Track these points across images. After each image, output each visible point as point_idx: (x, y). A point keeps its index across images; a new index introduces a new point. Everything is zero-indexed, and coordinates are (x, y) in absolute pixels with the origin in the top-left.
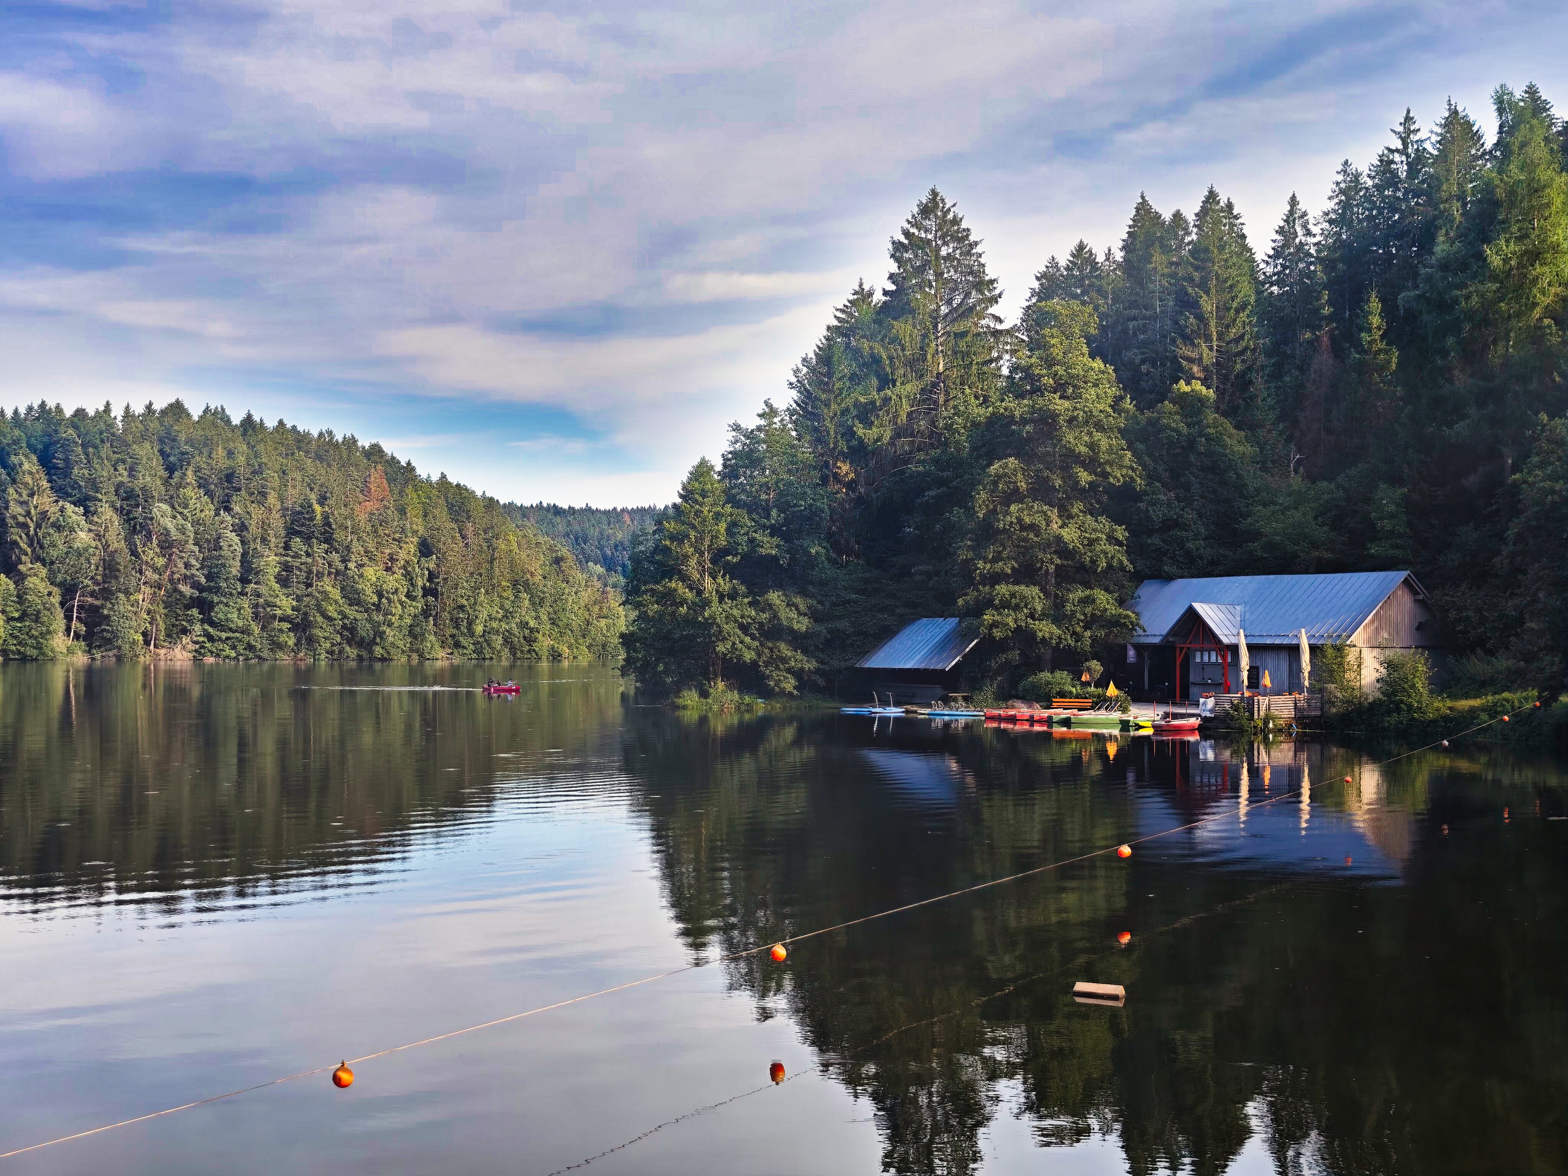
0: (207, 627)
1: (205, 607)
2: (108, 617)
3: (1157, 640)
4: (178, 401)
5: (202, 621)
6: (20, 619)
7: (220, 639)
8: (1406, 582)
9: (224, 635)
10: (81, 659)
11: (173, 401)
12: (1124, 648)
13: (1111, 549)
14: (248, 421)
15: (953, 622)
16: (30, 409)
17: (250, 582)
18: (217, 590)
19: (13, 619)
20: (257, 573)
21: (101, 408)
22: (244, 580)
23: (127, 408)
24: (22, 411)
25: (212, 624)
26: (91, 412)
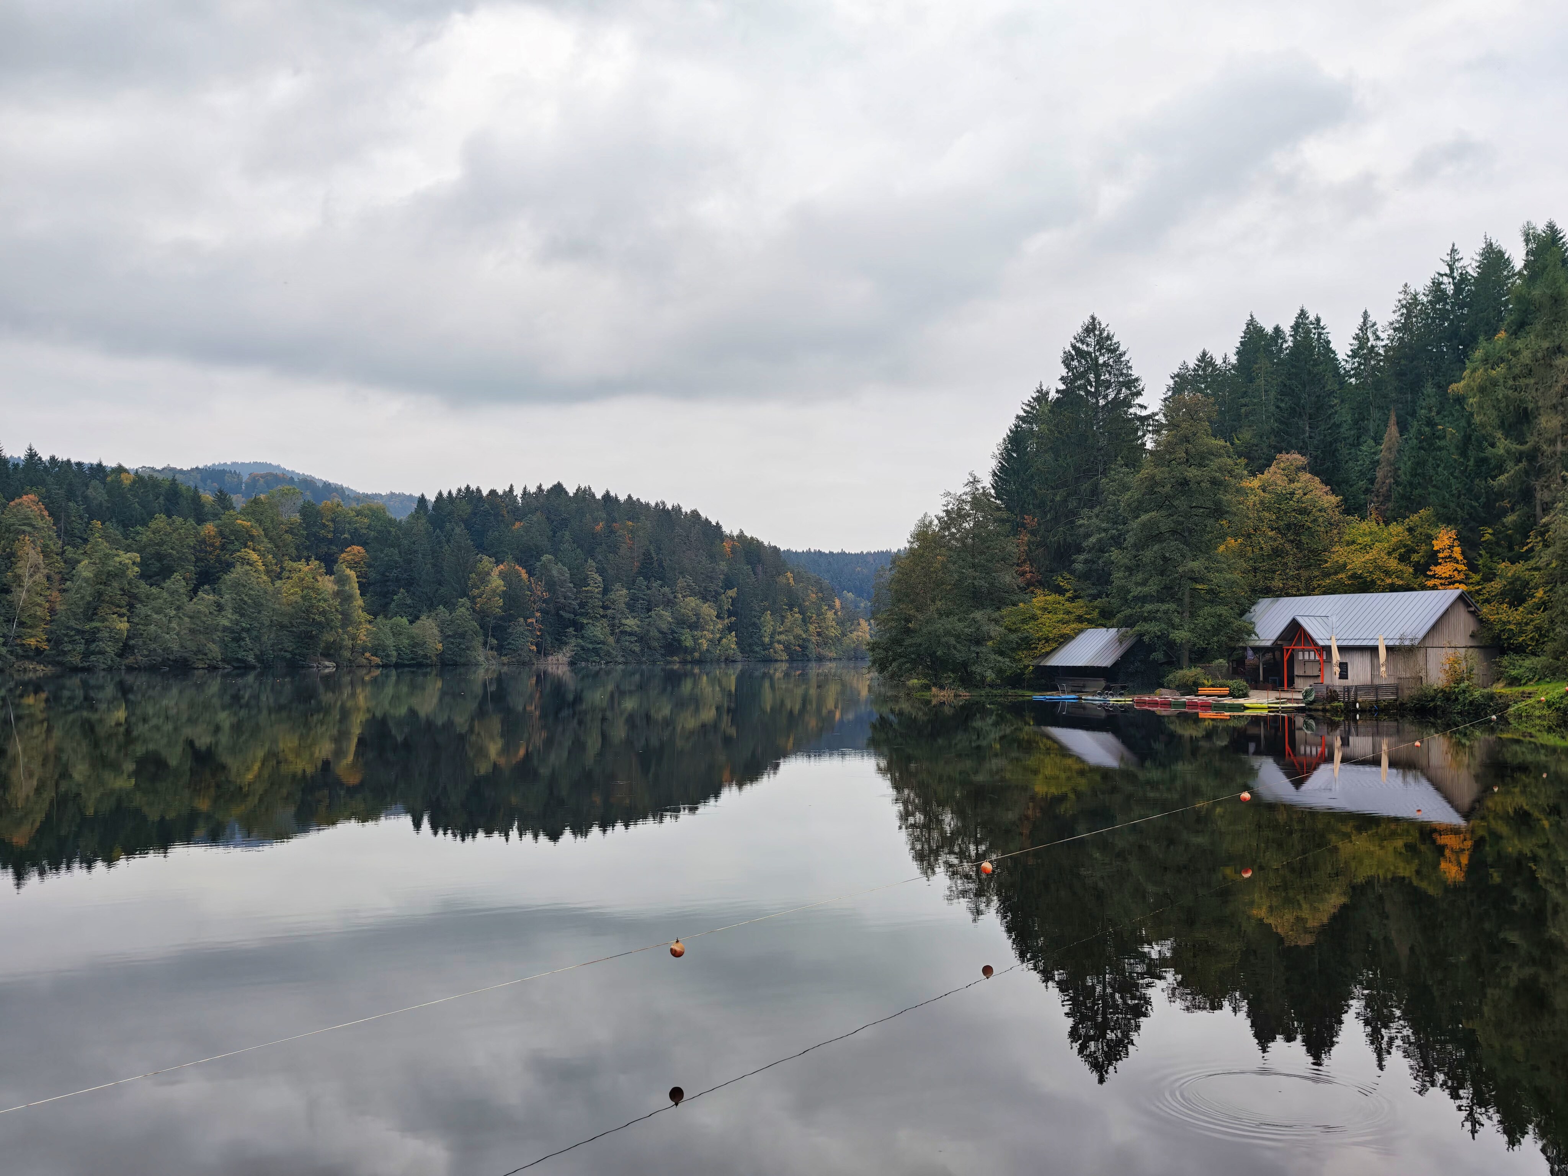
0: (580, 641)
1: (579, 627)
2: (512, 634)
3: (1269, 644)
4: (559, 483)
5: (576, 636)
6: (452, 637)
7: (588, 649)
9: (590, 646)
10: (494, 664)
12: (1244, 650)
14: (607, 496)
16: (459, 490)
17: (608, 608)
21: (507, 489)
22: (604, 608)
26: (500, 492)
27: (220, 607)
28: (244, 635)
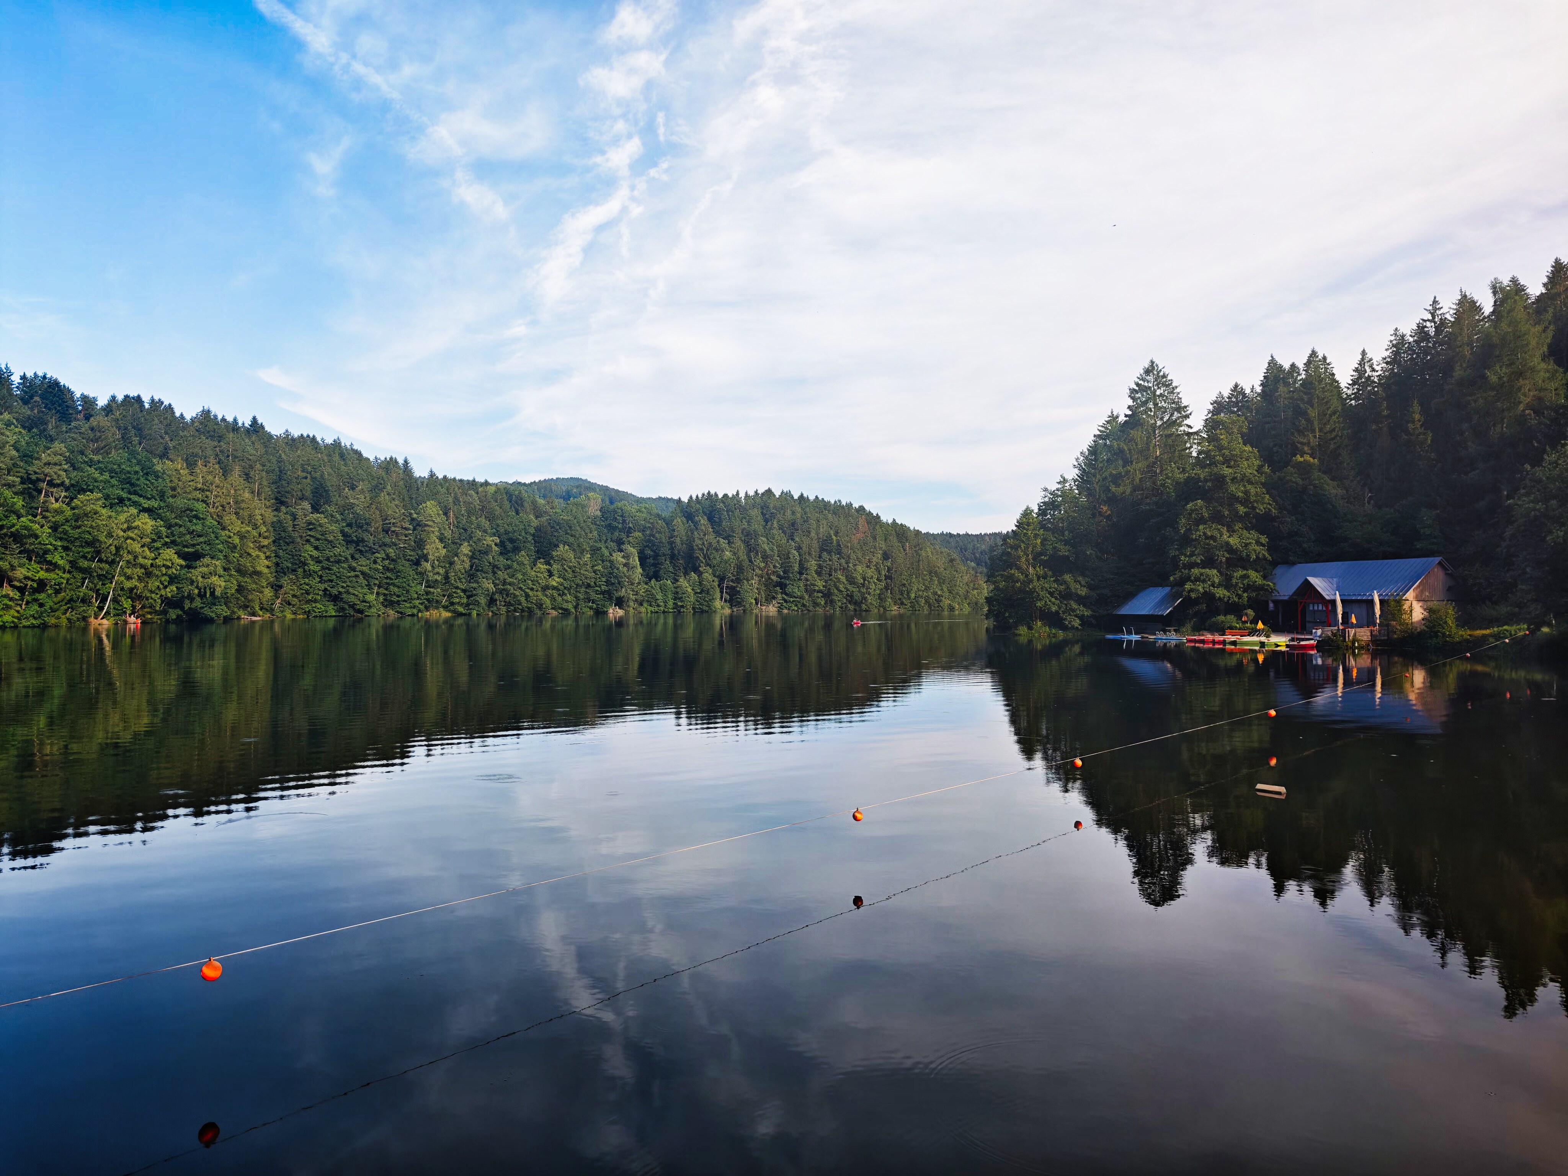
0: (784, 596)
1: (783, 586)
2: (739, 591)
3: (1286, 598)
4: (769, 489)
5: (782, 593)
6: (700, 593)
7: (790, 601)
8: (1440, 563)
9: (792, 600)
10: (727, 611)
11: (767, 489)
12: (1267, 603)
13: (1257, 548)
14: (802, 496)
15: (1168, 589)
16: (703, 495)
17: (803, 574)
18: (788, 578)
19: (697, 593)
20: (807, 570)
21: (735, 493)
22: (801, 573)
23: (746, 493)
24: (700, 496)
25: (786, 594)
26: (730, 496)
27: (551, 574)
28: (566, 592)
